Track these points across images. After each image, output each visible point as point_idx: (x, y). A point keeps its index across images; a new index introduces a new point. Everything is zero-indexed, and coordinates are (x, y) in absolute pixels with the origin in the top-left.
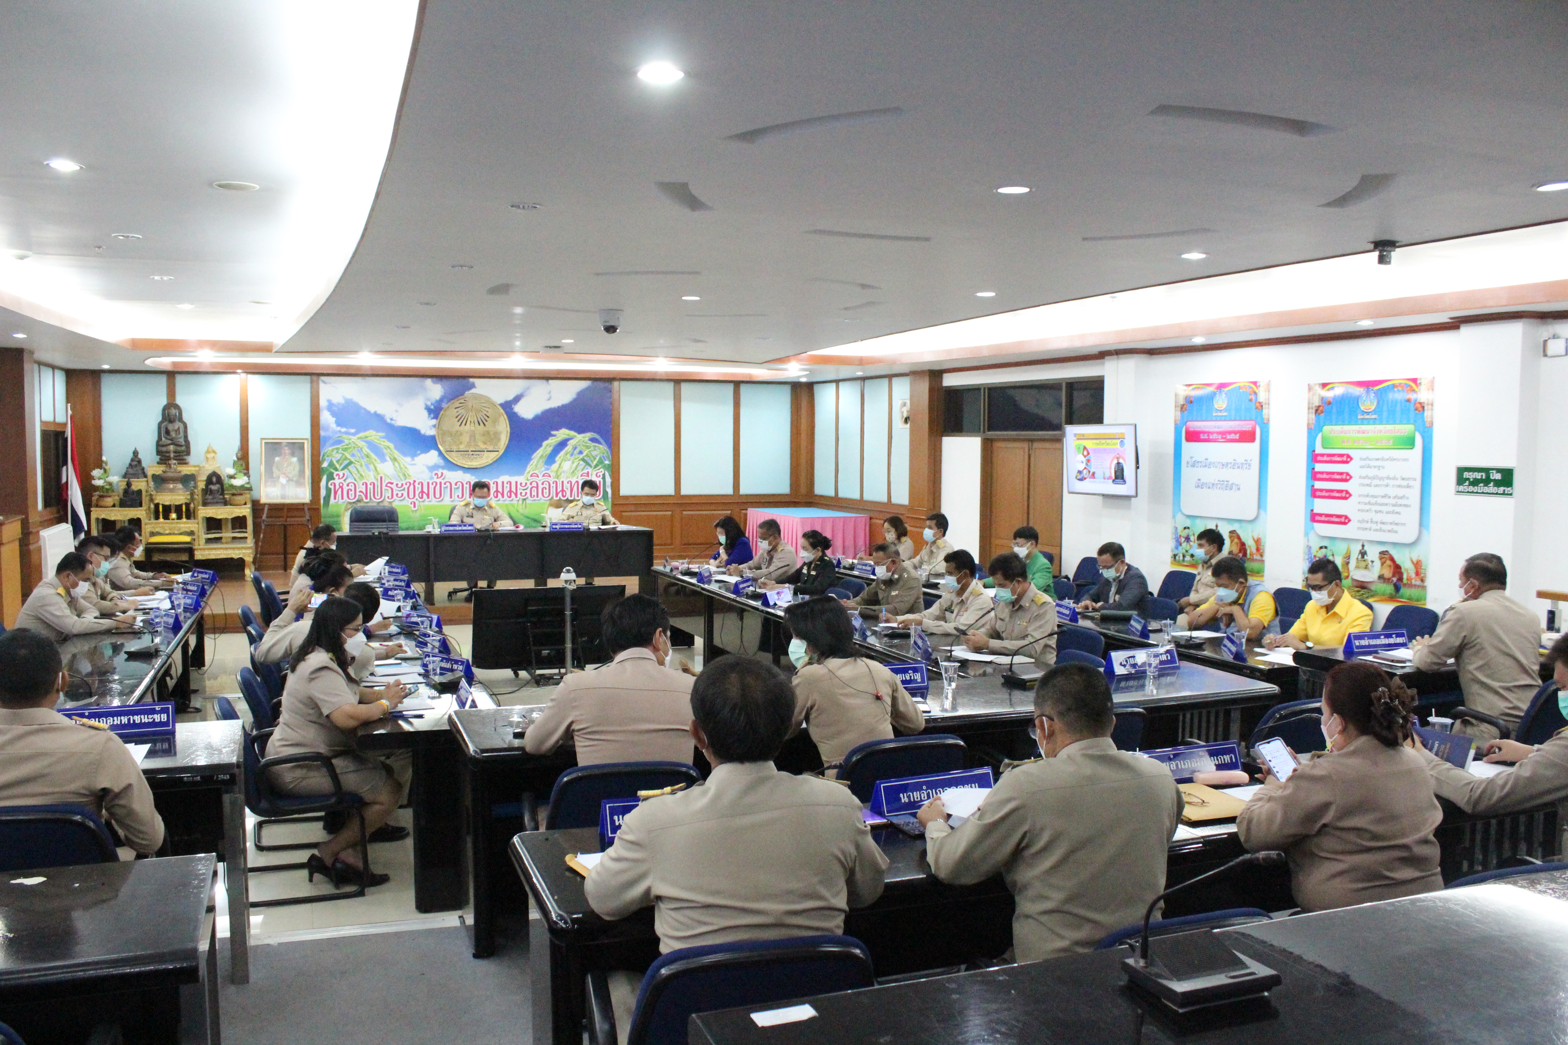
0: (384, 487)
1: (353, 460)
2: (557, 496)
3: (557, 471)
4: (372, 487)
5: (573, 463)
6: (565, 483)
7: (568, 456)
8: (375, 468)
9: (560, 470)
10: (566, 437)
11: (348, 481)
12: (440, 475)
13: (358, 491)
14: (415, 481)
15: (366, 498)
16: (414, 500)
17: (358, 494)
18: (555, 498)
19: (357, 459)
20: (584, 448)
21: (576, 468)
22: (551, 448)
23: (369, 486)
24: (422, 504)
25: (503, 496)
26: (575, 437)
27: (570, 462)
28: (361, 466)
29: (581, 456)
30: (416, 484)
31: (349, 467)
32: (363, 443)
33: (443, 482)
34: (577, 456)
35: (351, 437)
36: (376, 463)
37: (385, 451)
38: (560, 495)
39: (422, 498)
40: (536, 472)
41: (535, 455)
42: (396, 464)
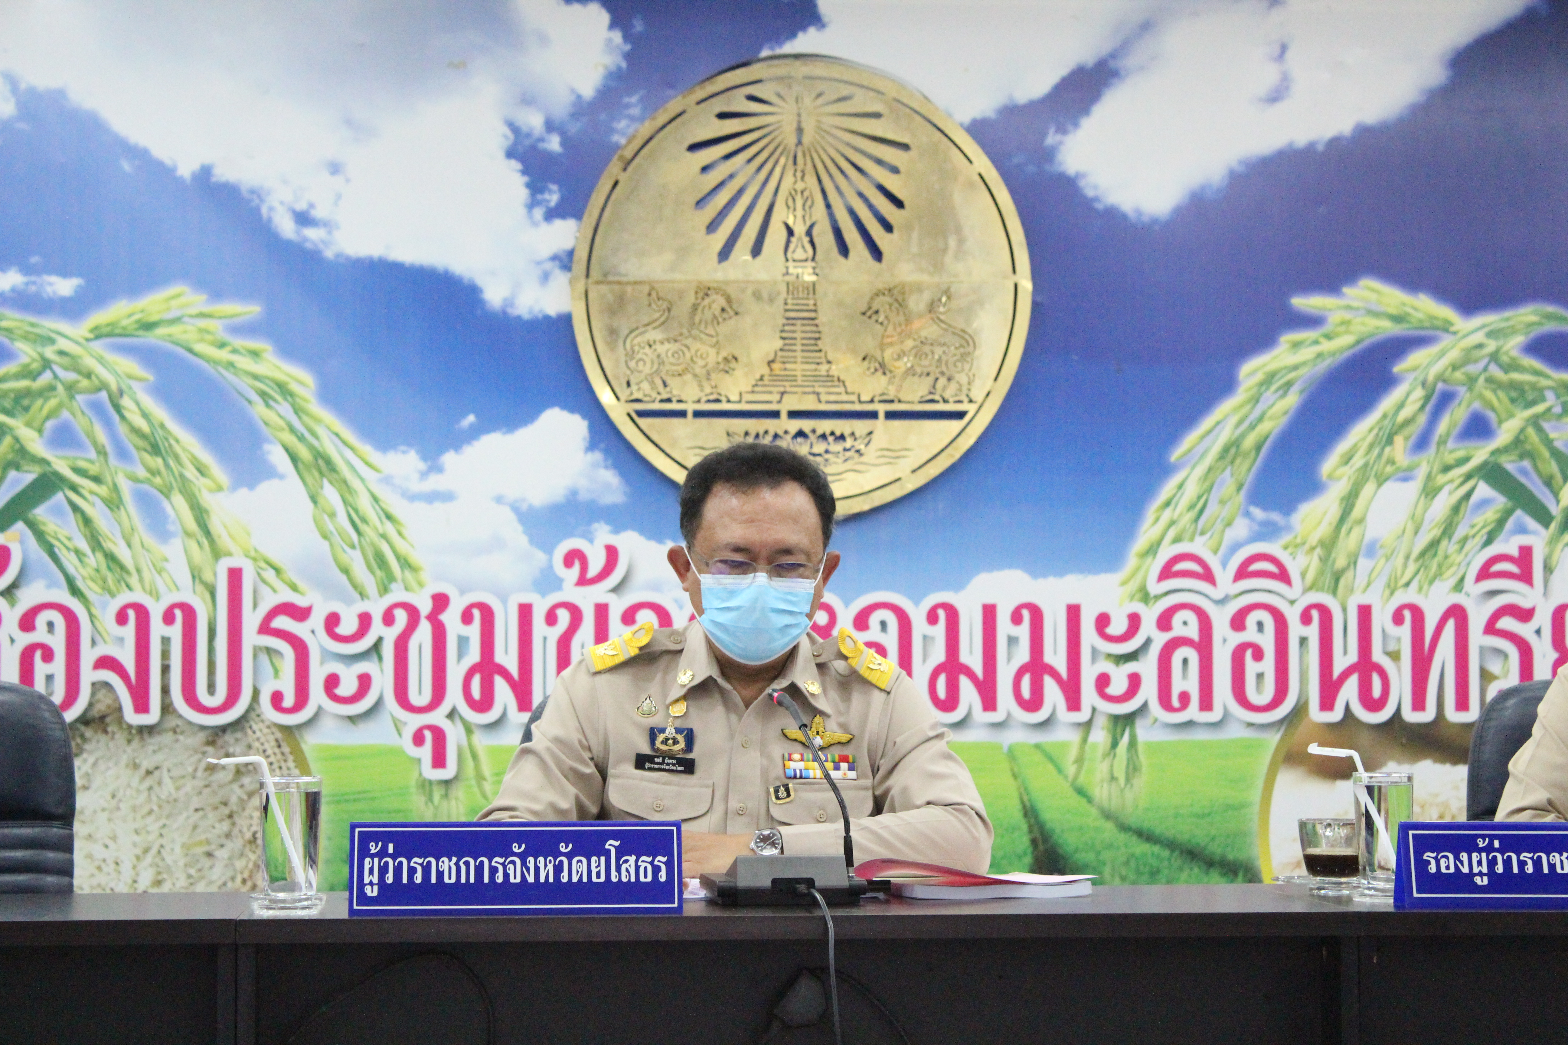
0: (251, 637)
1: (62, 467)
2: (1327, 704)
3: (1328, 545)
4: (176, 632)
5: (1430, 491)
6: (1381, 619)
7: (1399, 449)
8: (200, 514)
9: (1349, 542)
10: (1387, 328)
11: (28, 597)
12: (596, 565)
13: (88, 656)
14: (441, 601)
15: (142, 706)
16: (437, 717)
17: (88, 675)
18: (1316, 715)
19: (89, 460)
20: (1498, 400)
21: (1448, 529)
22: (1292, 400)
23: (157, 629)
24: (481, 741)
25: (989, 703)
26: (1446, 327)
27: (1414, 487)
28: (114, 503)
29: (1481, 453)
30: (451, 618)
31: (40, 512)
32: (128, 365)
33: (617, 607)
34: (1454, 451)
35: (50, 324)
36: (201, 485)
37: (259, 409)
38: (1350, 691)
39: (484, 704)
40: (1198, 547)
41: (1190, 439)
42: (330, 494)
